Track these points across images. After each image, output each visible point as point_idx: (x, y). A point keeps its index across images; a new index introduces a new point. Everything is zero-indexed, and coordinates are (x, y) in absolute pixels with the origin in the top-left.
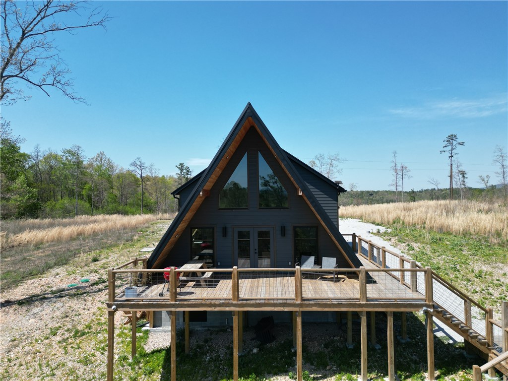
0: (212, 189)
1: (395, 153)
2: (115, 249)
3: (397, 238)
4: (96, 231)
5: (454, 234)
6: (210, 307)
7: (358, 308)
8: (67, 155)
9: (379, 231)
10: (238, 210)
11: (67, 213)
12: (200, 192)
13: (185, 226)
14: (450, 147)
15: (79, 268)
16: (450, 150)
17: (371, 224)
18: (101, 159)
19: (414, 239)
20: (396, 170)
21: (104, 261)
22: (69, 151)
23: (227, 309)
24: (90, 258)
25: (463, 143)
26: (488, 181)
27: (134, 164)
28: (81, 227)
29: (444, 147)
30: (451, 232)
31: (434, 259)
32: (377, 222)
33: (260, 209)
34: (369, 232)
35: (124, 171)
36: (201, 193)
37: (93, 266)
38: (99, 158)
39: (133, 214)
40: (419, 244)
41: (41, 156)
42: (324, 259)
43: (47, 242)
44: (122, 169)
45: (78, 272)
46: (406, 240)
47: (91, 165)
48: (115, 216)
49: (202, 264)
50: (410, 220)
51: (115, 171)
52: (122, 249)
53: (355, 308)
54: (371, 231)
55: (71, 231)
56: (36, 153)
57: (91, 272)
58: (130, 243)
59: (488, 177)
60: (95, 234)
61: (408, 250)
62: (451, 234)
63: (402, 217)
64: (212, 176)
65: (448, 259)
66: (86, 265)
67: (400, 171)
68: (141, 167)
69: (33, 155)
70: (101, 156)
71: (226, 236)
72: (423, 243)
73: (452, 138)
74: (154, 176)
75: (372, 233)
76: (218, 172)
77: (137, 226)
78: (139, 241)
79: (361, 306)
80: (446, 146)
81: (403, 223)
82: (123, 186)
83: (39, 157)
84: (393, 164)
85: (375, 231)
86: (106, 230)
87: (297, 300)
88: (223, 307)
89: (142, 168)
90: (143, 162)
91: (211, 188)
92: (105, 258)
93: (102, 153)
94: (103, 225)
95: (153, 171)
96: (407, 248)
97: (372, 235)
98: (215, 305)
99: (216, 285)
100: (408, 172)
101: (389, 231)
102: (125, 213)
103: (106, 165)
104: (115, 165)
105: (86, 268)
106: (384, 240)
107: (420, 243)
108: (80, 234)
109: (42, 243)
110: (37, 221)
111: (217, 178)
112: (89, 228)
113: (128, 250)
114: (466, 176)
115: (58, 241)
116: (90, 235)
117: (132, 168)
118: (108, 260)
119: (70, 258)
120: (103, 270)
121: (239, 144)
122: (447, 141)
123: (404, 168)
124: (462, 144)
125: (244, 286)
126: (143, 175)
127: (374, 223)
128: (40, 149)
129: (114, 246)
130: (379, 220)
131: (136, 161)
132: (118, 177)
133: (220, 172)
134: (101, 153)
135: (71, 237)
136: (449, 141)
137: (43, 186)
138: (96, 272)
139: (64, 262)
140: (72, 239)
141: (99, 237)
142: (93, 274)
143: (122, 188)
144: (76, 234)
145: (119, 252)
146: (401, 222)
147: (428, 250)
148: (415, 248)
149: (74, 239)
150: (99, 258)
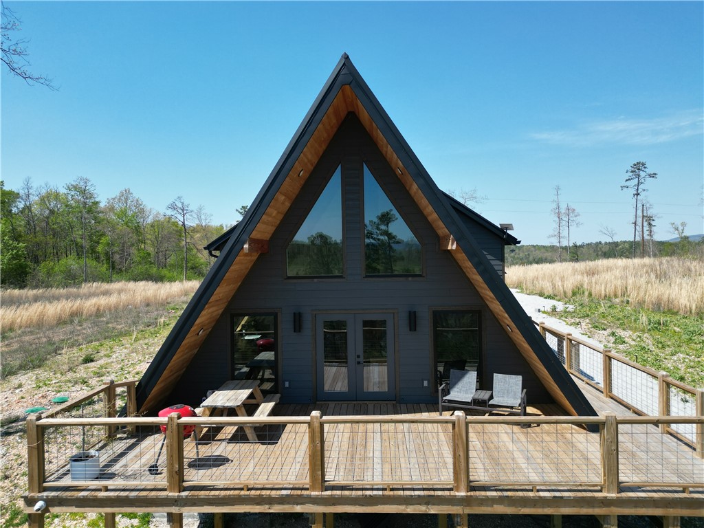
0: (271, 238)
1: (558, 189)
2: (125, 340)
3: (588, 321)
4: (102, 308)
5: (681, 313)
6: (258, 504)
7: (600, 507)
8: (73, 193)
9: (554, 309)
10: (324, 280)
11: (72, 279)
12: (244, 243)
13: (220, 312)
14: (635, 181)
15: (58, 375)
16: (635, 185)
17: (537, 297)
18: (127, 199)
19: (619, 322)
20: (559, 213)
21: (102, 362)
22: (76, 188)
23: (298, 509)
24: (83, 355)
25: (655, 174)
26: (683, 230)
27: (173, 207)
28: (78, 303)
29: (627, 180)
30: (675, 310)
31: (666, 361)
32: (546, 294)
33: (367, 276)
34: (539, 311)
35: (161, 218)
36: (246, 246)
37: (82, 372)
38: (123, 199)
39: (171, 280)
40: (630, 333)
41: (33, 195)
42: (497, 378)
43: (20, 327)
44: (158, 214)
45: (54, 382)
46: (605, 324)
47: (112, 209)
48: (142, 284)
49: (251, 390)
50: (601, 291)
51: (148, 217)
52: (137, 339)
53: (593, 507)
54: (542, 309)
55: (61, 310)
56: (26, 191)
57: (76, 383)
58: (151, 329)
59: (683, 224)
60: (99, 313)
61: (615, 343)
62: (676, 314)
63: (585, 286)
64: (269, 210)
65: (690, 361)
66: (70, 369)
67: (566, 216)
68: (183, 210)
69: (22, 193)
70: (125, 195)
71: (300, 331)
72: (635, 330)
73: (638, 167)
74: (204, 224)
75: (544, 312)
76: (283, 203)
77: (169, 300)
78: (167, 325)
79: (606, 502)
80: (629, 179)
81: (590, 295)
82: (160, 239)
83: (31, 196)
84: (554, 206)
85: (548, 309)
86: (116, 308)
87: (457, 489)
88: (288, 503)
89: (185, 212)
90: (186, 203)
91: (270, 235)
92: (105, 355)
93: (128, 191)
94: (113, 300)
95: (203, 217)
96: (612, 339)
97: (545, 315)
98: (270, 501)
99: (278, 438)
100: (576, 216)
101: (571, 308)
102: (158, 279)
103: (133, 208)
104: (148, 208)
105: (70, 375)
106: (567, 324)
107: (631, 329)
108: (74, 314)
109: (11, 329)
110: (24, 292)
111: (280, 217)
112: (90, 304)
113: (146, 341)
114: (653, 223)
115: (39, 325)
116: (91, 316)
117: (170, 212)
118: (110, 361)
119: (48, 357)
120: (98, 379)
121: (324, 147)
122: (632, 172)
123: (570, 211)
124: (653, 176)
125: (336, 438)
126: (186, 223)
127: (541, 295)
128: (32, 185)
129: (126, 335)
130: (549, 290)
131: (177, 203)
132: (152, 226)
133: (288, 204)
134: (126, 191)
135: (60, 319)
136: (635, 171)
137: (37, 240)
138: (84, 382)
139: (36, 362)
140: (61, 322)
141: (105, 319)
142: (78, 387)
143: (158, 242)
144: (68, 313)
145: (131, 344)
146: (586, 293)
147: (648, 341)
148: (626, 340)
149: (65, 323)
150: (96, 356)
